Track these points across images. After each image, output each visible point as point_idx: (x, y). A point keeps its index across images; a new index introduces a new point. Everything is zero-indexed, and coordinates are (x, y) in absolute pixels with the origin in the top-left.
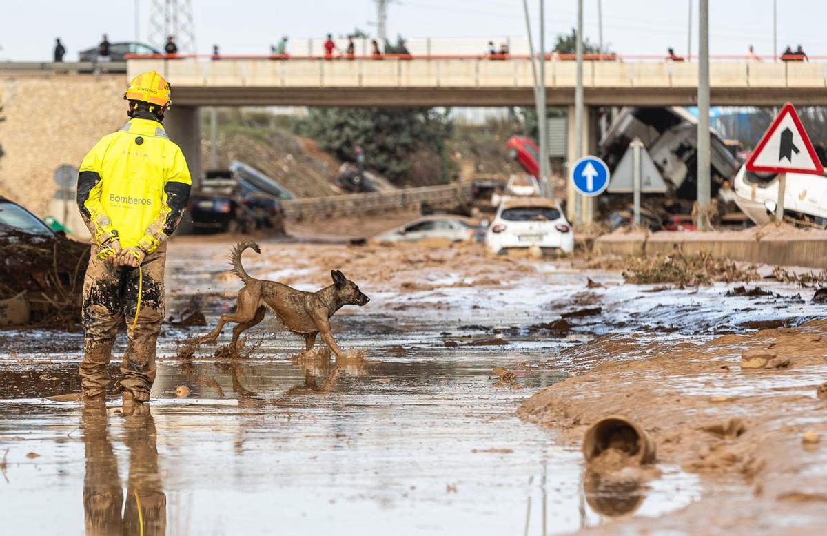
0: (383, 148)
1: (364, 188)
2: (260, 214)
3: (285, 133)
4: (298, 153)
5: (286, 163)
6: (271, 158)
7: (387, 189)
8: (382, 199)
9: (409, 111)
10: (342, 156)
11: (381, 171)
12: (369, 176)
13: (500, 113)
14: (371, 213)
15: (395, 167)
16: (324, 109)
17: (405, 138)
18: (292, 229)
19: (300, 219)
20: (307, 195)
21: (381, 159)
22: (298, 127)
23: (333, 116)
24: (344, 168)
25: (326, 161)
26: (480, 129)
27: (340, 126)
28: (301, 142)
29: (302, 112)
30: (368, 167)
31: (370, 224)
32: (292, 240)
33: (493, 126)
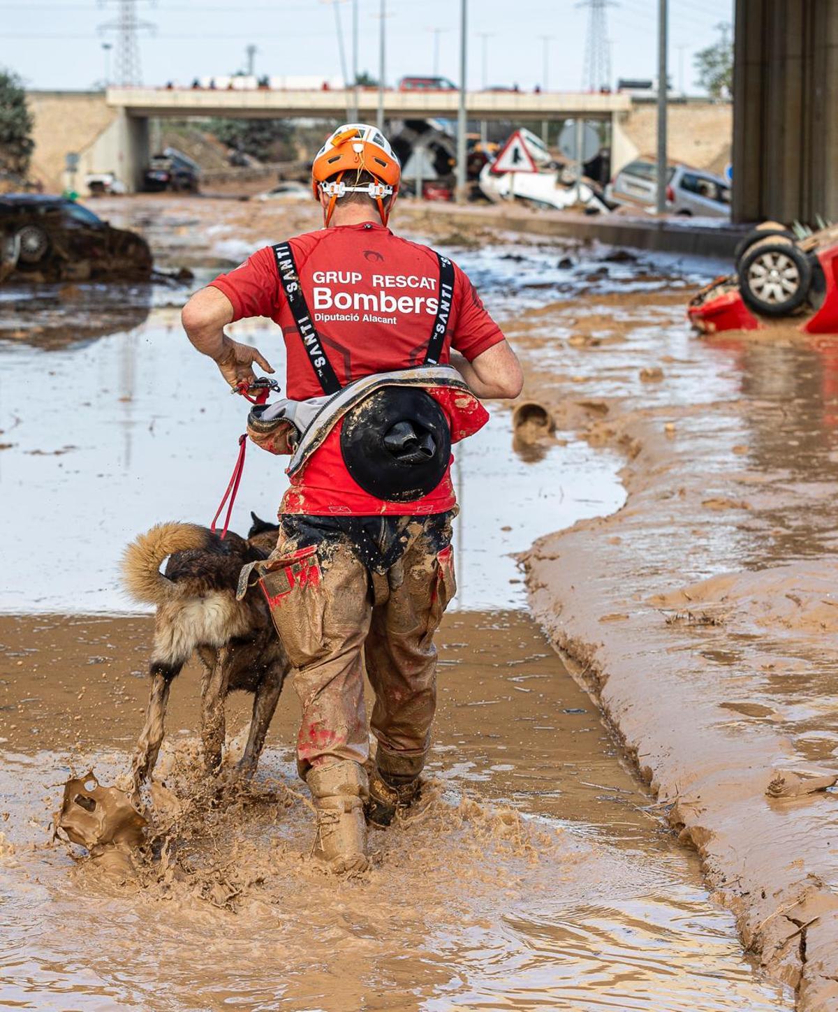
0: (254, 141)
1: (243, 164)
2: (184, 181)
3: (197, 131)
4: (204, 143)
5: (198, 149)
6: (190, 146)
7: (256, 165)
8: (254, 171)
9: (269, 121)
10: (230, 144)
11: (253, 154)
12: (247, 157)
13: (321, 122)
14: (248, 180)
15: (261, 152)
16: (220, 118)
17: (267, 135)
18: (203, 189)
19: (207, 183)
20: (211, 168)
21: (253, 147)
22: (205, 128)
23: (225, 122)
24: (231, 153)
25: (220, 148)
26: (309, 130)
27: (229, 127)
28: (207, 136)
29: (206, 120)
30: (245, 151)
31: (250, 187)
32: (203, 196)
33: (318, 128)
